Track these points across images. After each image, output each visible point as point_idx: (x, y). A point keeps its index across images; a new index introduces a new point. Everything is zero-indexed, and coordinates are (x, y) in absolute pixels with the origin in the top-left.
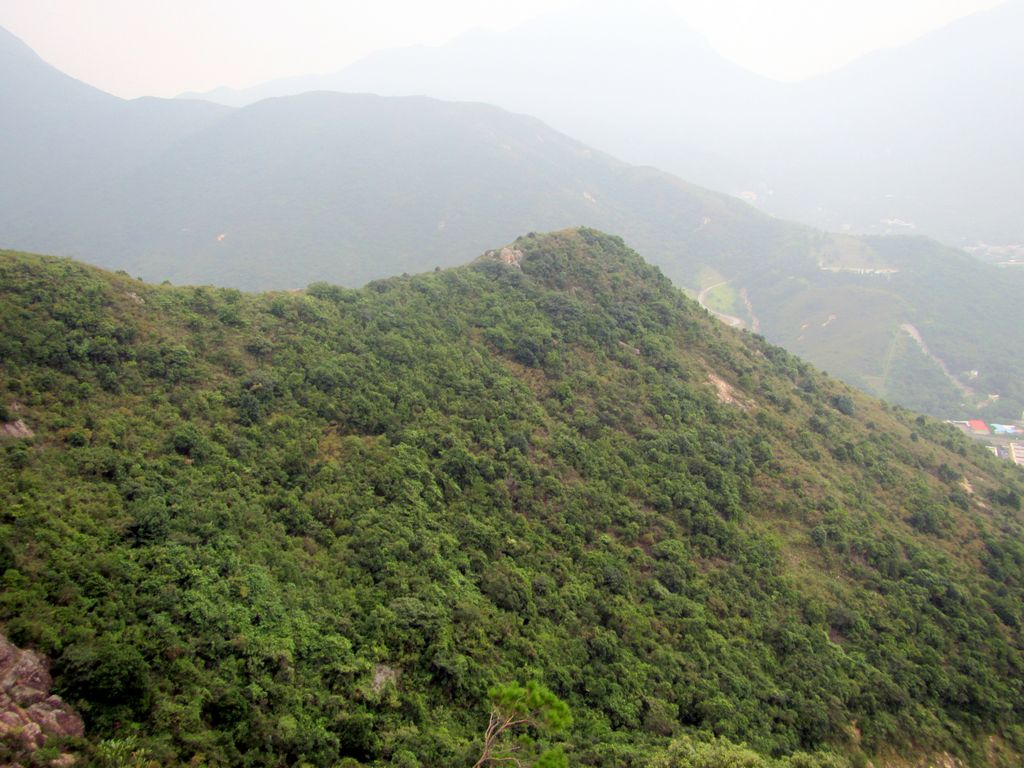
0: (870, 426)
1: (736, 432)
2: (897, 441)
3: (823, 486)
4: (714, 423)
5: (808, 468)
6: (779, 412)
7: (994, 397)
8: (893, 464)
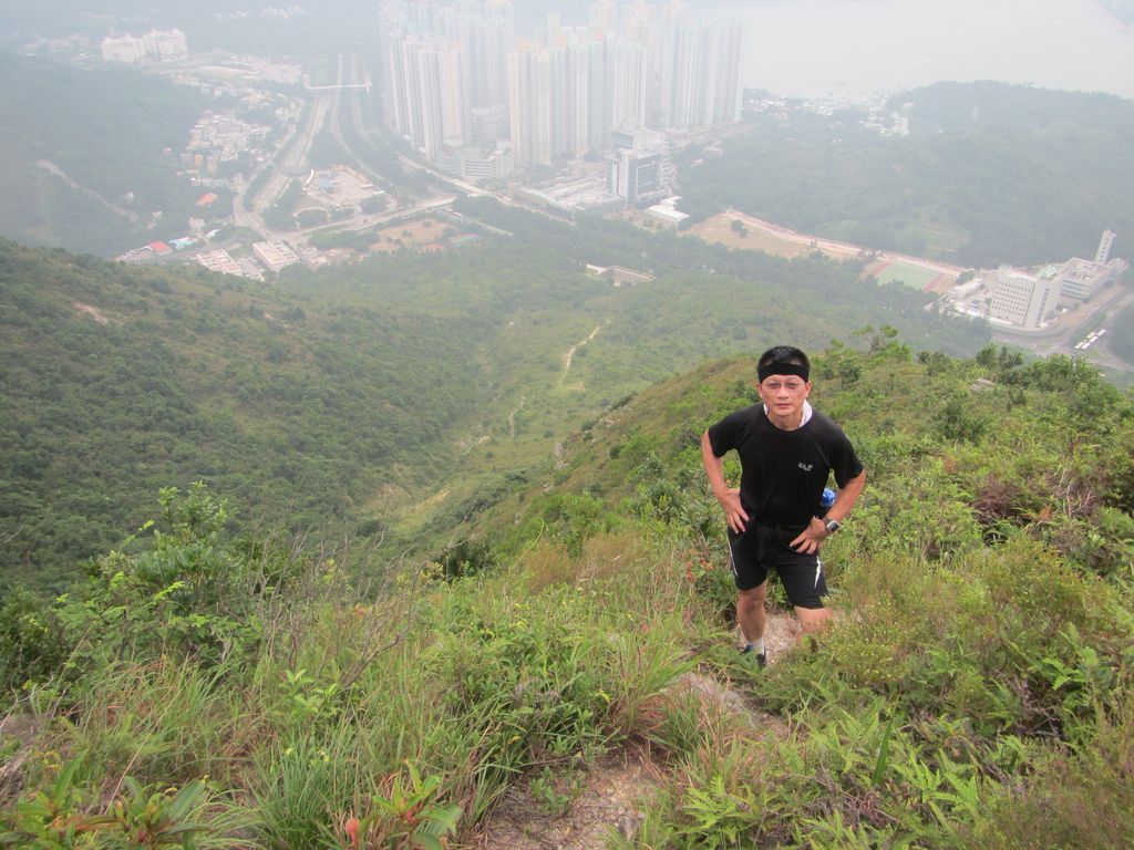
0: (190, 297)
2: (214, 301)
7: (158, 214)
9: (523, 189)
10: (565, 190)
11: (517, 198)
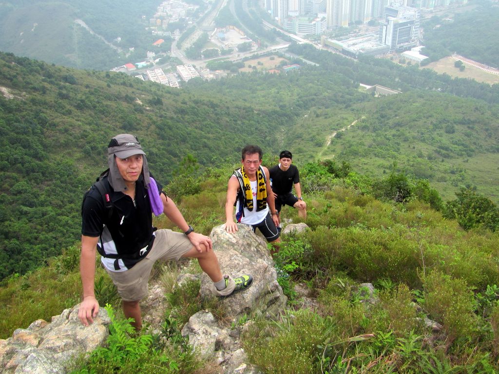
0: (87, 87)
1: (24, 113)
2: (102, 90)
3: (79, 126)
4: (10, 113)
5: (68, 119)
6: (41, 95)
7: (132, 49)
8: (105, 103)
9: (330, 40)
10: (354, 41)
11: (326, 45)
